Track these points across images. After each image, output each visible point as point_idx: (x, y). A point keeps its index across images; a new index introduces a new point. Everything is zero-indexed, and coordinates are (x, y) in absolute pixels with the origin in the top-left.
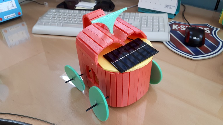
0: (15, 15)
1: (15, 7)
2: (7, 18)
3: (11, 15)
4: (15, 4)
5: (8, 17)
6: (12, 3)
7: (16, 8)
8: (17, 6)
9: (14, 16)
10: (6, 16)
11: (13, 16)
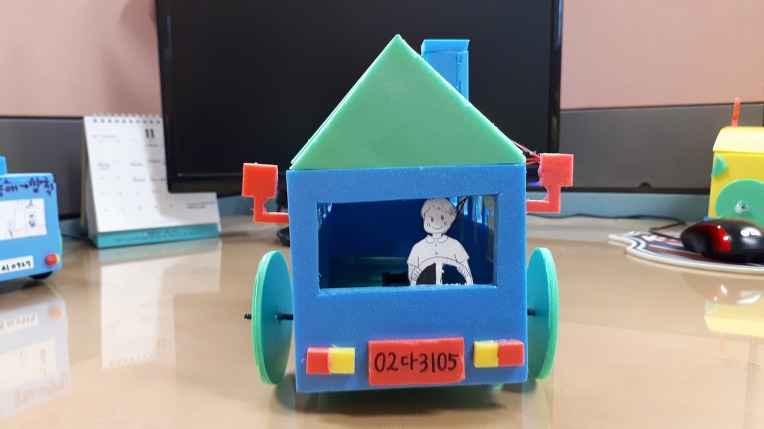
0: (32, 265)
1: (41, 230)
4: (40, 218)
6: (31, 210)
7: (44, 232)
8: (47, 226)
9: (27, 267)
11: (22, 268)
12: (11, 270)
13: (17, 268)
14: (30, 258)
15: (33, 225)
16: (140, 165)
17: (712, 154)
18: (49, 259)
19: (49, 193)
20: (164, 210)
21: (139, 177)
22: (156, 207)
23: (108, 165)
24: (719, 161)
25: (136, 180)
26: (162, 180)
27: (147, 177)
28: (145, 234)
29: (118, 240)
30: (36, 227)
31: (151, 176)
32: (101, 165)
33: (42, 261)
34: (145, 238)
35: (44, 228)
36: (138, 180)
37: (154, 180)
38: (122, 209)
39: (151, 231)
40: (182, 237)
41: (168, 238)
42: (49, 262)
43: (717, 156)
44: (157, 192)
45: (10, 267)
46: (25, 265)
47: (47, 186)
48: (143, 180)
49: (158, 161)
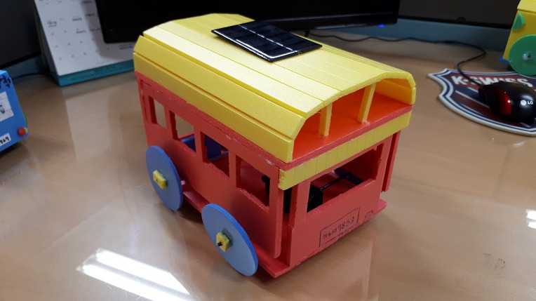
0: (10, 140)
1: (9, 113)
4: (7, 106)
7: (12, 115)
8: (13, 109)
9: (7, 141)
15: (3, 112)
16: (80, 19)
17: (516, 10)
18: (20, 132)
19: (8, 86)
20: (103, 53)
21: (80, 30)
22: (97, 51)
23: (56, 23)
24: (519, 19)
25: (78, 32)
26: (98, 29)
27: (87, 29)
28: (92, 72)
29: (73, 79)
30: (6, 113)
31: (90, 27)
32: (50, 23)
33: (15, 134)
34: (92, 75)
35: (11, 111)
36: (80, 32)
37: (92, 30)
38: (73, 56)
39: (96, 70)
40: (119, 71)
41: (109, 73)
43: (519, 13)
44: (96, 39)
46: (4, 140)
47: (5, 81)
48: (84, 31)
49: (93, 15)
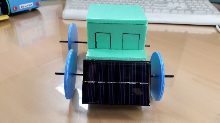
0: (33, 5)
2: (23, 8)
3: (28, 4)
5: (24, 6)
9: (31, 6)
10: (22, 5)
11: (30, 6)
12: (27, 7)
13: (29, 6)
14: (32, 3)
18: (37, 3)
33: (35, 4)
42: (38, 4)
45: (27, 6)
